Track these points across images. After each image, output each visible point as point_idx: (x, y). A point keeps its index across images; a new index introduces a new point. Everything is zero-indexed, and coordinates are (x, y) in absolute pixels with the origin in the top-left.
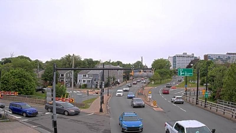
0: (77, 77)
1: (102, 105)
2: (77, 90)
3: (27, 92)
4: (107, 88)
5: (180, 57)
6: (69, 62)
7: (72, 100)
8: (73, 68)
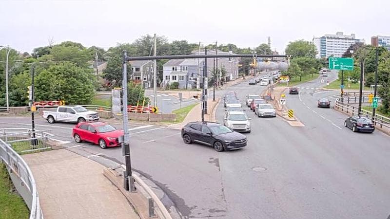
0: (162, 72)
1: (205, 115)
2: (163, 92)
3: (80, 100)
4: (212, 89)
5: (331, 38)
6: (148, 48)
7: (155, 108)
8: (155, 55)
